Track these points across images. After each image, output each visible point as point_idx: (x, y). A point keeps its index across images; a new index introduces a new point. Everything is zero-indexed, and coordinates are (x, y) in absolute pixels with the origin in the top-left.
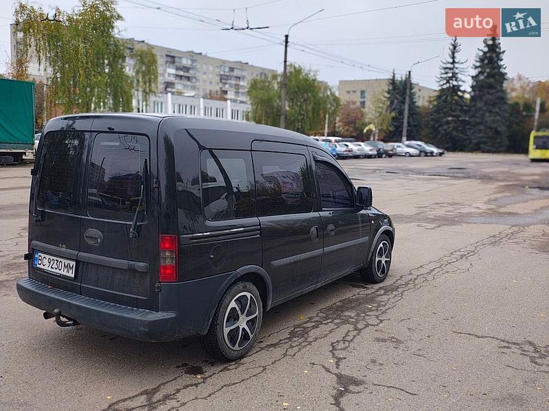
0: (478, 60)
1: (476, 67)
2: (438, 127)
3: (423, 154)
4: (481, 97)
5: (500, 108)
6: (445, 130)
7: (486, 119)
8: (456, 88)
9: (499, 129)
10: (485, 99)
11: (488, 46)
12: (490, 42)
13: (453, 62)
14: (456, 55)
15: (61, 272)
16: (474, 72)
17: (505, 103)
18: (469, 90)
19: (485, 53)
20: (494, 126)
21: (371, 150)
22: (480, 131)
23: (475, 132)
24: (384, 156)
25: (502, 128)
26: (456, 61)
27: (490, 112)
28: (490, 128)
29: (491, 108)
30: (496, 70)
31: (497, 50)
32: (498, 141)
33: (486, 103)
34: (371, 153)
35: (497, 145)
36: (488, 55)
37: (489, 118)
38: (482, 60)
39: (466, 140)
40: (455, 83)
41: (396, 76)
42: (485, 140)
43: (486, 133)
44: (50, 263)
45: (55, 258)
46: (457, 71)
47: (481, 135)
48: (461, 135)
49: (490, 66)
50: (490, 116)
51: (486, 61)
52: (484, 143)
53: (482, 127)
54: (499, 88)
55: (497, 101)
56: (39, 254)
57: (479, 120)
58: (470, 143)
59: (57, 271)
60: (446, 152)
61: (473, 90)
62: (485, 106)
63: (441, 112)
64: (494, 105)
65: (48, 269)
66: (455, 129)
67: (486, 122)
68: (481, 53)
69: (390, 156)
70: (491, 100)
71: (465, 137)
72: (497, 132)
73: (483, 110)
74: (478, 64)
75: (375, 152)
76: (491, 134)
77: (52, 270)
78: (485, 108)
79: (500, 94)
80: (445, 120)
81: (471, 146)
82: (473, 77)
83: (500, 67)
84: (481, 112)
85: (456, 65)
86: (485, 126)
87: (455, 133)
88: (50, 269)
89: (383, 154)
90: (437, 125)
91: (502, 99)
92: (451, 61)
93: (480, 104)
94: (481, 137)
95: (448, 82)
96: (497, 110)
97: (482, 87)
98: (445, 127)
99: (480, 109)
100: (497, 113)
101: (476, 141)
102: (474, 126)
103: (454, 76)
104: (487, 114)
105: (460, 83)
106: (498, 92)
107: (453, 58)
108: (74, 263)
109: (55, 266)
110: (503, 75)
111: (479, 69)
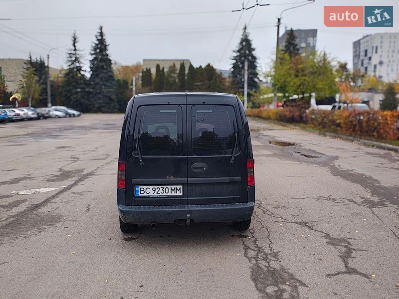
0: (92, 49)
1: (92, 54)
2: (70, 96)
3: (68, 116)
4: (97, 75)
5: (111, 83)
6: (75, 98)
7: (103, 90)
8: (79, 68)
9: (112, 97)
10: (100, 76)
11: (98, 40)
12: (100, 38)
13: (75, 50)
14: (76, 44)
15: (169, 194)
16: (91, 58)
17: (114, 80)
18: (89, 70)
19: (97, 45)
20: (109, 95)
21: (33, 114)
22: (100, 99)
23: (96, 99)
24: (42, 118)
25: (114, 97)
26: (77, 49)
27: (105, 85)
28: (106, 96)
29: (106, 83)
30: (105, 57)
31: (104, 43)
32: (112, 105)
33: (101, 79)
34: (33, 116)
35: (112, 108)
36: (99, 46)
37: (104, 90)
38: (95, 49)
39: (90, 105)
40: (78, 65)
41: (32, 58)
42: (103, 105)
43: (103, 100)
44: (155, 190)
45: (160, 187)
46: (78, 56)
47: (101, 101)
48: (87, 102)
49: (101, 54)
50: (105, 89)
51: (98, 51)
52: (104, 107)
53: (101, 96)
54: (108, 69)
55: (109, 78)
56: (140, 187)
57: (98, 91)
58: (94, 107)
59: (165, 194)
60: (82, 114)
61: (91, 70)
62: (101, 81)
63: (71, 85)
64: (107, 81)
65: (154, 195)
66: (82, 97)
67: (103, 92)
68: (94, 45)
69: (45, 118)
70: (105, 78)
71: (90, 103)
72: (111, 100)
73: (100, 84)
74: (93, 52)
75: (35, 116)
76: (107, 101)
77: (158, 195)
78: (101, 83)
79: (110, 73)
80: (74, 91)
81: (94, 109)
82: (90, 61)
83: (107, 55)
84: (99, 86)
85: (77, 52)
86: (103, 95)
87: (82, 100)
88: (155, 194)
89: (41, 117)
90: (69, 95)
91: (111, 77)
92: (73, 48)
93: (97, 80)
94: (101, 103)
95: (73, 64)
96: (109, 84)
97: (97, 68)
98: (75, 96)
99: (98, 84)
100: (109, 86)
101: (97, 106)
102: (96, 95)
103: (77, 59)
104: (103, 87)
105: (82, 65)
106: (109, 72)
107: (75, 46)
108: (181, 186)
109: (161, 191)
110: (110, 61)
111: (94, 56)
